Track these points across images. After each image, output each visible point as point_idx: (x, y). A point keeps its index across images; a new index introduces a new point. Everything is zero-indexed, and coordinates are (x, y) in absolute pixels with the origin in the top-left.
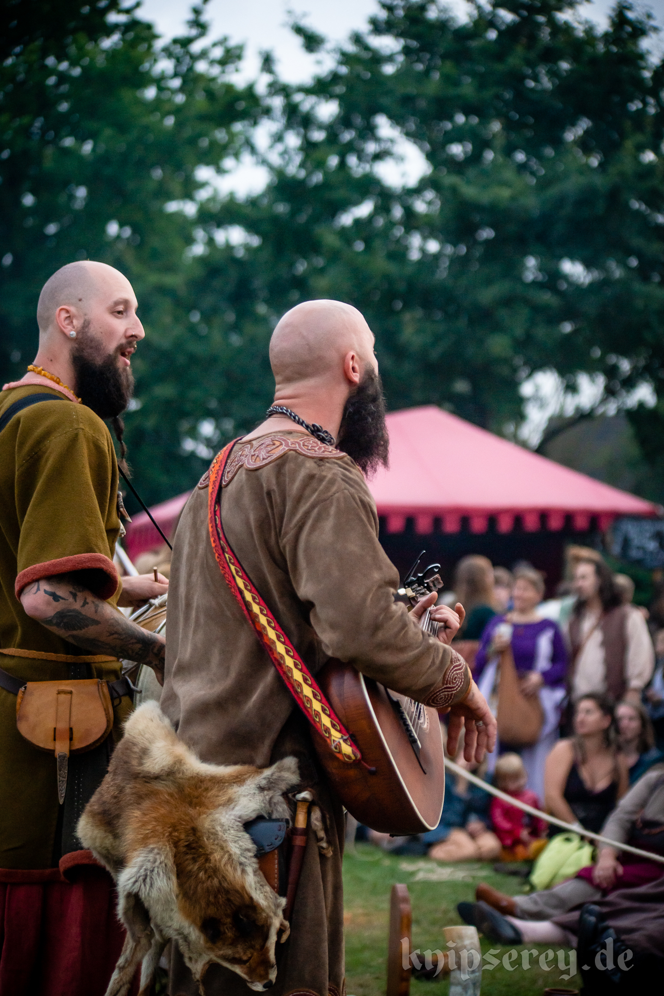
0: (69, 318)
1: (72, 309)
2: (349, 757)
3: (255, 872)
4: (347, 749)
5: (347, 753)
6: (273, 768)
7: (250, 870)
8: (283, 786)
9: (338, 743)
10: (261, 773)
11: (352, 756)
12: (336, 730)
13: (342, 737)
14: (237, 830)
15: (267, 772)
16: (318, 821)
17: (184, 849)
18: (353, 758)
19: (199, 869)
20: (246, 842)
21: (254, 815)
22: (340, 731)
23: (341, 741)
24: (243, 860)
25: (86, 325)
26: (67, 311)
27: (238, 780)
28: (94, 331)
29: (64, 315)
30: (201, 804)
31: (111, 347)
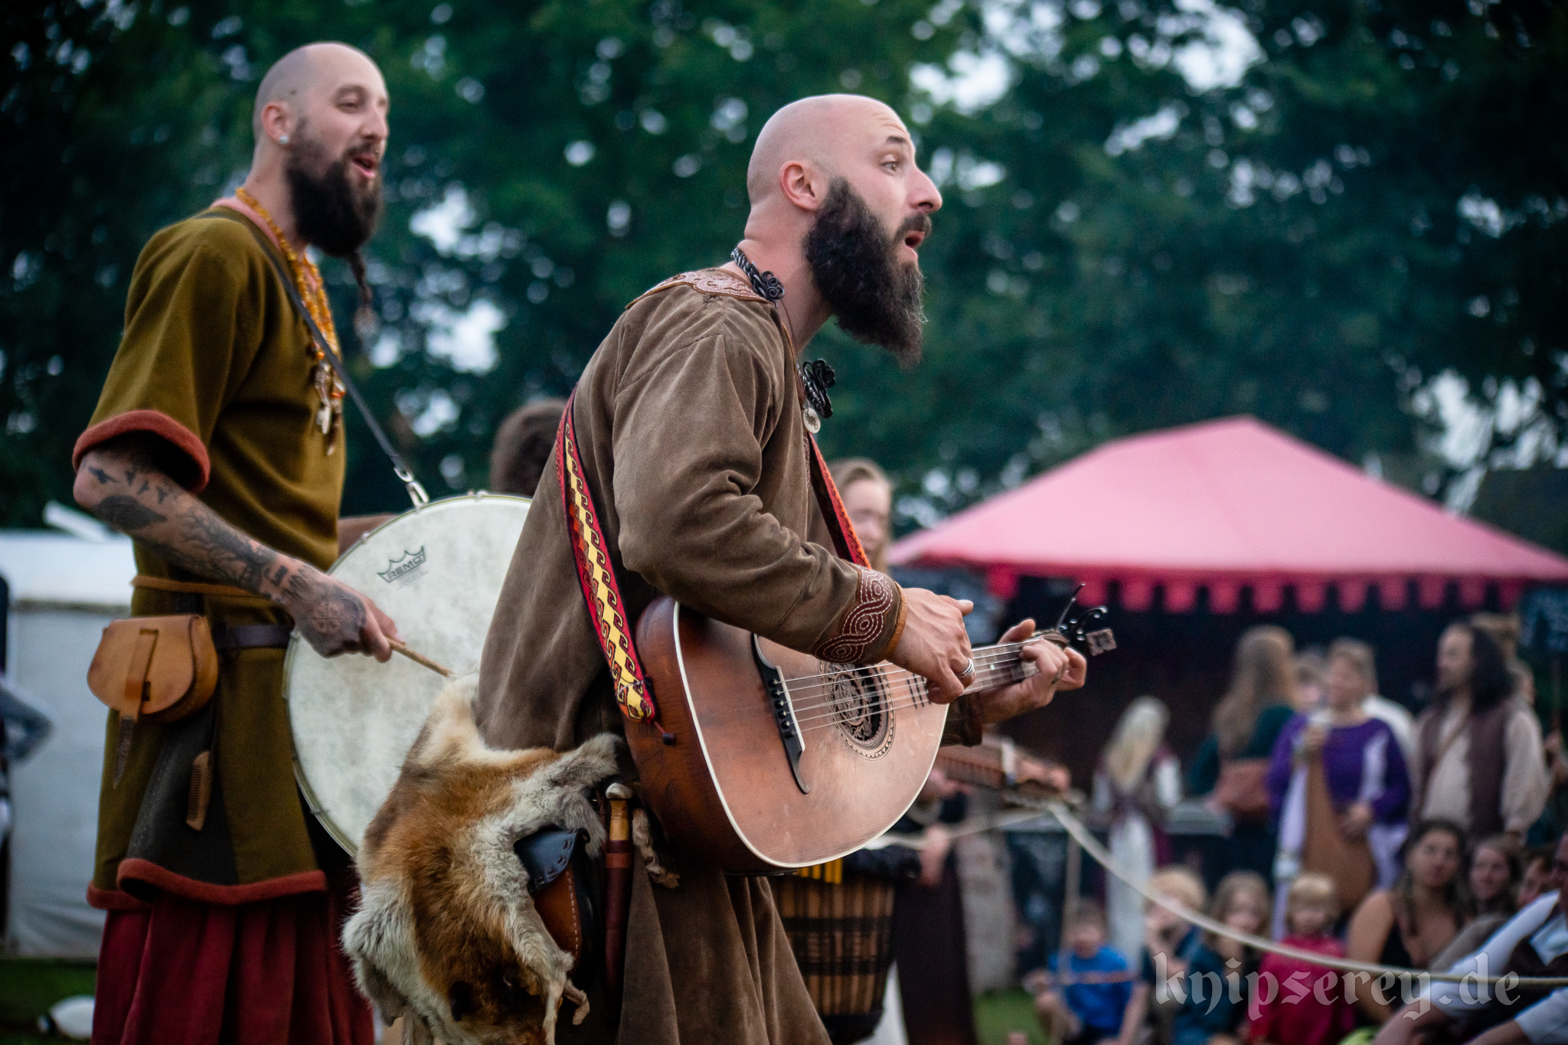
0: (280, 119)
1: (285, 106)
2: (635, 711)
3: (521, 909)
4: (634, 699)
5: (633, 705)
6: (578, 751)
7: (513, 907)
8: (588, 779)
9: (625, 690)
10: (558, 758)
11: (639, 709)
12: (630, 671)
13: (635, 681)
14: (500, 849)
15: (568, 758)
16: (641, 831)
17: (428, 882)
18: (641, 713)
19: (443, 908)
20: (514, 866)
21: (534, 827)
22: (634, 674)
23: (631, 688)
24: (505, 893)
25: (302, 124)
26: (278, 110)
27: (522, 770)
28: (312, 132)
29: (273, 115)
30: (461, 811)
31: (338, 152)
